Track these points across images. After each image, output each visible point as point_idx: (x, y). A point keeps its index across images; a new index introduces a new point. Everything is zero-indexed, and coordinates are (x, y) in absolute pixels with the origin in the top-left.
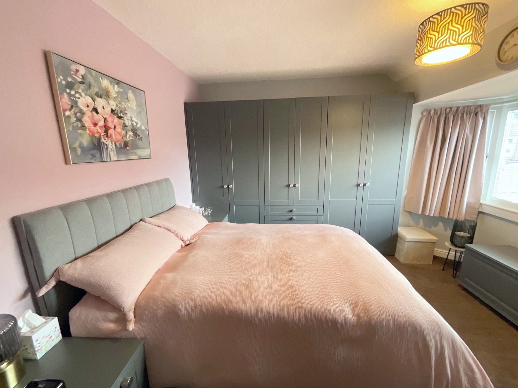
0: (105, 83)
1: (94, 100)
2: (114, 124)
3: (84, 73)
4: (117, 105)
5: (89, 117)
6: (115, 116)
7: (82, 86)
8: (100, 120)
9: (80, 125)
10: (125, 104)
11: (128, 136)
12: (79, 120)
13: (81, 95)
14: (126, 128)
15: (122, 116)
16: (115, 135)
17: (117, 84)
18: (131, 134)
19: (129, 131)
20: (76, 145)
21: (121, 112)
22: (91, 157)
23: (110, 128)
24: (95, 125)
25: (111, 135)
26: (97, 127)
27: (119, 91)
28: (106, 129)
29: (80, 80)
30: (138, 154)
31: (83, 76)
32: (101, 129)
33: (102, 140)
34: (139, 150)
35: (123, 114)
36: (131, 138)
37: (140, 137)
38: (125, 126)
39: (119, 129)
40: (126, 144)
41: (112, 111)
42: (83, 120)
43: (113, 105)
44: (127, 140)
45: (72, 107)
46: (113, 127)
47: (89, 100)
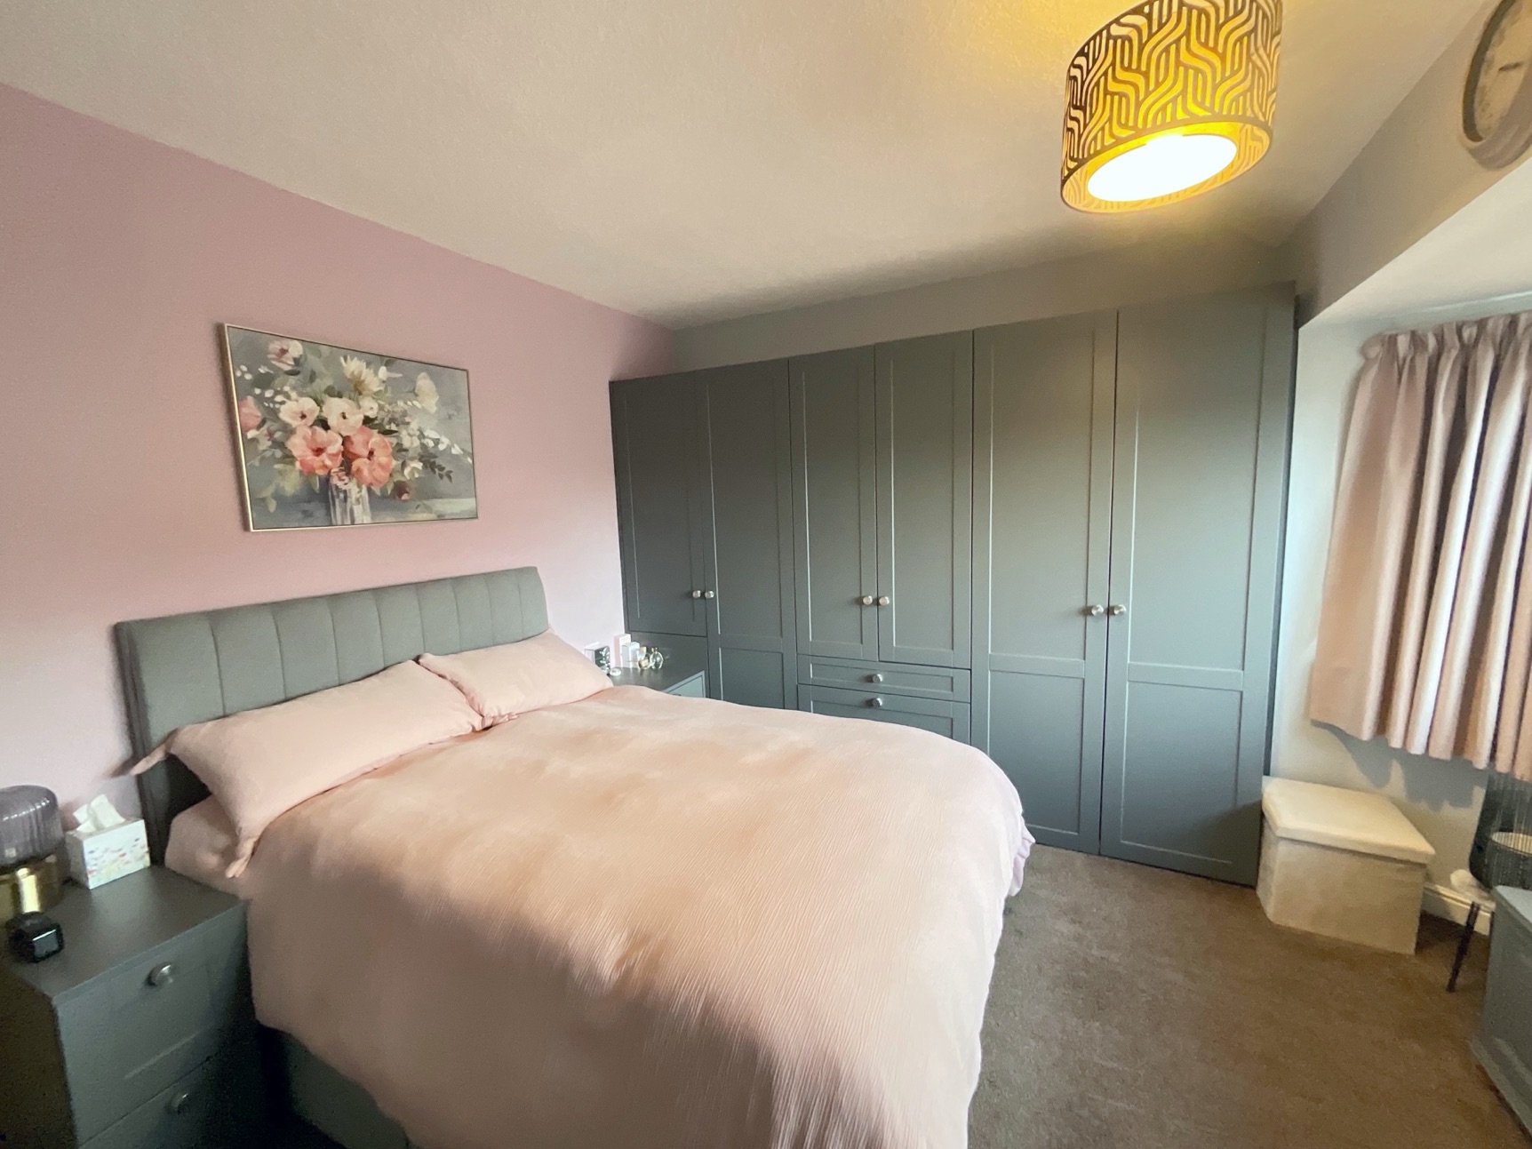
0: (354, 366)
1: (319, 403)
2: (370, 446)
3: (301, 353)
4: (381, 408)
5: (304, 438)
6: (375, 431)
7: (292, 380)
8: (330, 443)
9: (279, 453)
10: (406, 403)
11: (407, 471)
12: (280, 445)
13: (288, 397)
14: (404, 453)
15: (393, 427)
16: (371, 471)
17: (386, 365)
18: (419, 465)
19: (412, 459)
20: (268, 493)
21: (392, 420)
22: (300, 515)
23: (358, 456)
24: (319, 451)
25: (359, 470)
26: (324, 456)
27: (389, 379)
28: (347, 458)
29: (287, 368)
30: (434, 509)
31: (296, 361)
32: (331, 460)
33: (335, 481)
34: (440, 500)
35: (397, 425)
36: (417, 476)
37: (443, 473)
38: (400, 449)
39: (382, 457)
40: (400, 489)
41: (367, 421)
42: (289, 444)
43: (370, 407)
44: (402, 479)
45: (264, 422)
46: (366, 453)
47: (308, 404)
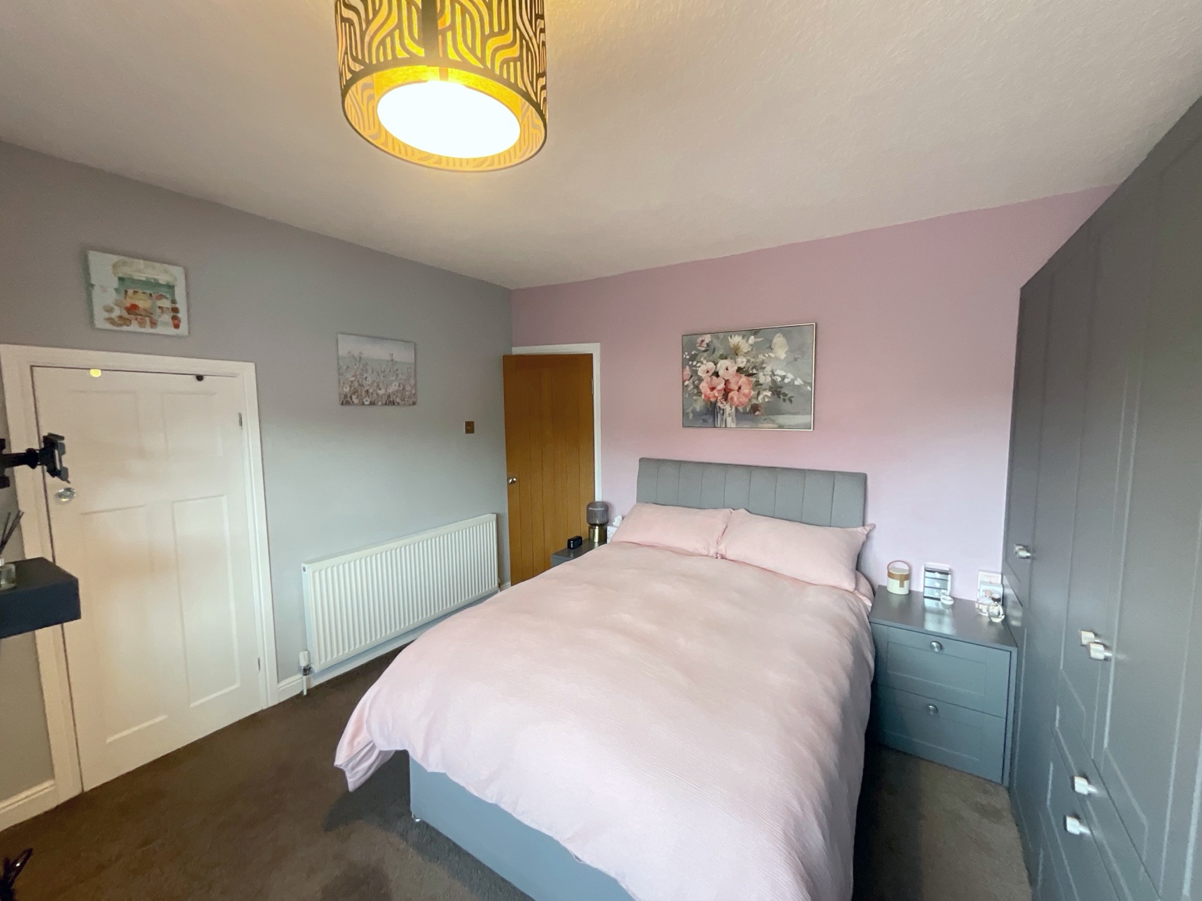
0: (736, 340)
1: (716, 364)
2: (739, 384)
3: (710, 340)
4: (748, 361)
5: (707, 383)
6: (743, 375)
7: (705, 354)
8: (719, 384)
9: (696, 391)
10: (764, 356)
11: (760, 397)
12: (697, 387)
13: (702, 363)
14: (759, 387)
15: (755, 371)
16: (738, 399)
17: (754, 335)
18: (769, 394)
19: (765, 390)
20: (689, 410)
21: (754, 367)
22: (701, 421)
23: (731, 390)
24: (713, 389)
25: (732, 398)
26: (715, 391)
27: (755, 342)
28: (727, 391)
29: (703, 349)
30: (778, 422)
31: (708, 345)
32: (718, 393)
33: (719, 404)
34: (781, 416)
35: (757, 370)
36: (766, 400)
37: (787, 398)
38: (758, 384)
39: (746, 390)
40: (755, 408)
41: (739, 370)
42: (701, 386)
43: (742, 362)
44: (757, 403)
45: (692, 376)
46: (737, 388)
47: (711, 365)
